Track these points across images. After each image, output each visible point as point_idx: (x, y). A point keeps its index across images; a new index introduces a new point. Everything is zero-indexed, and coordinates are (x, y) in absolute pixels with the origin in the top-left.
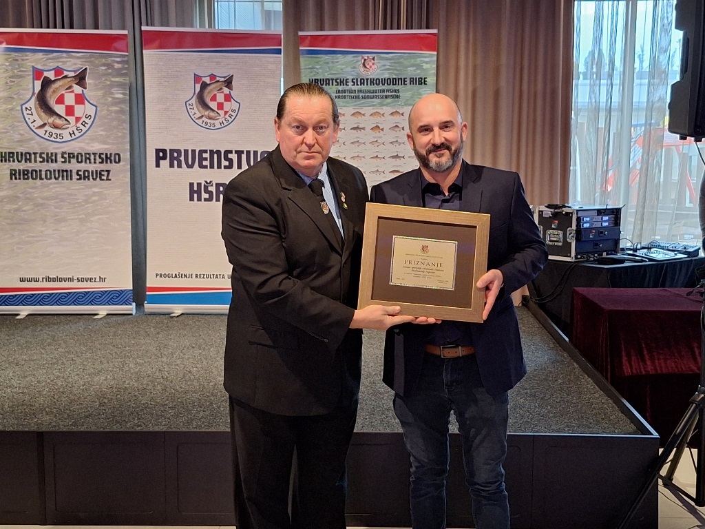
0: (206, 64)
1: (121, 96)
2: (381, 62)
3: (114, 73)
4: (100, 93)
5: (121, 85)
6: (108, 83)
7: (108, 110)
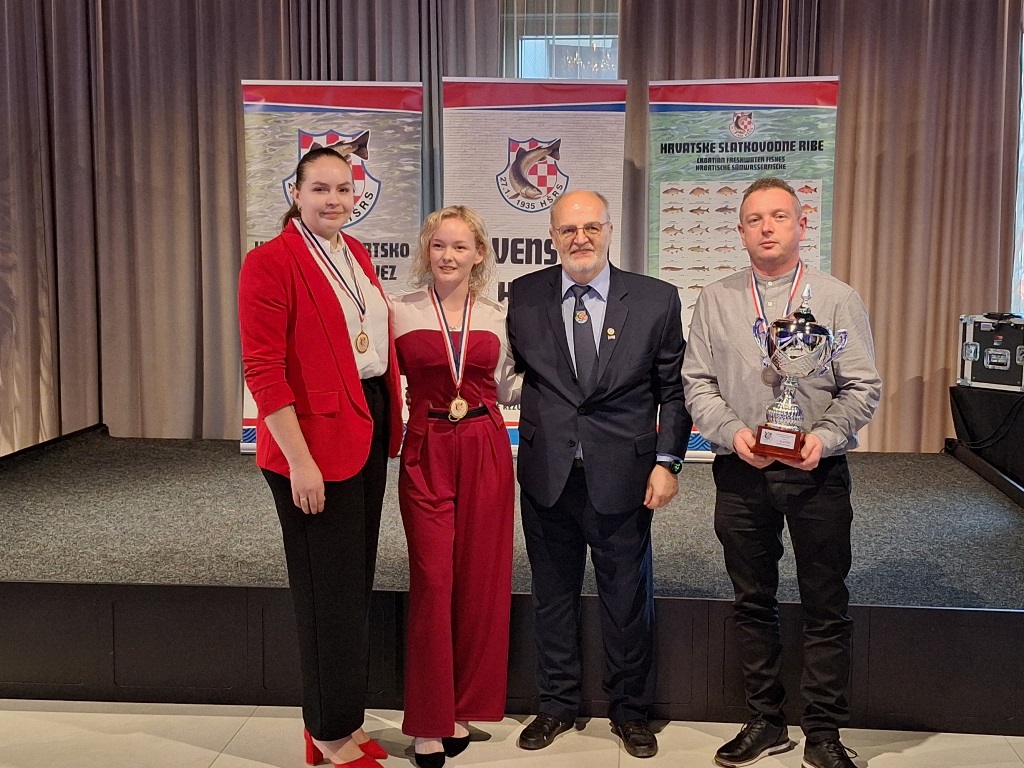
0: (525, 126)
1: (411, 168)
2: (760, 120)
3: (404, 139)
4: (386, 164)
5: (411, 154)
6: (396, 151)
7: (395, 187)
